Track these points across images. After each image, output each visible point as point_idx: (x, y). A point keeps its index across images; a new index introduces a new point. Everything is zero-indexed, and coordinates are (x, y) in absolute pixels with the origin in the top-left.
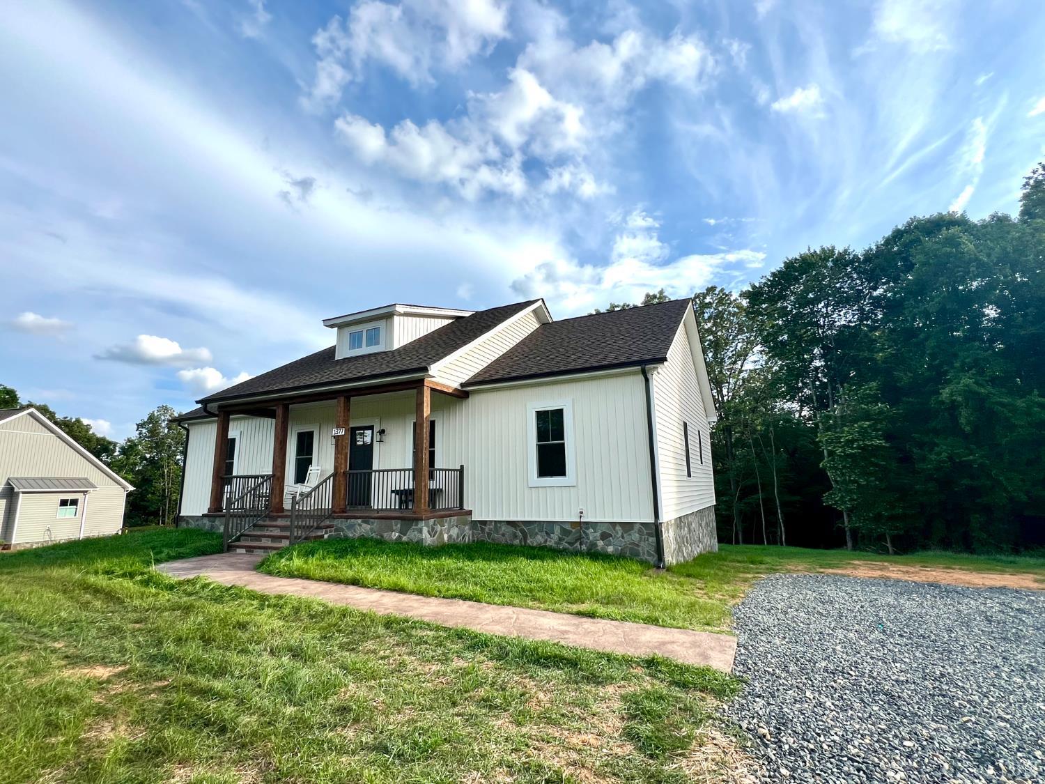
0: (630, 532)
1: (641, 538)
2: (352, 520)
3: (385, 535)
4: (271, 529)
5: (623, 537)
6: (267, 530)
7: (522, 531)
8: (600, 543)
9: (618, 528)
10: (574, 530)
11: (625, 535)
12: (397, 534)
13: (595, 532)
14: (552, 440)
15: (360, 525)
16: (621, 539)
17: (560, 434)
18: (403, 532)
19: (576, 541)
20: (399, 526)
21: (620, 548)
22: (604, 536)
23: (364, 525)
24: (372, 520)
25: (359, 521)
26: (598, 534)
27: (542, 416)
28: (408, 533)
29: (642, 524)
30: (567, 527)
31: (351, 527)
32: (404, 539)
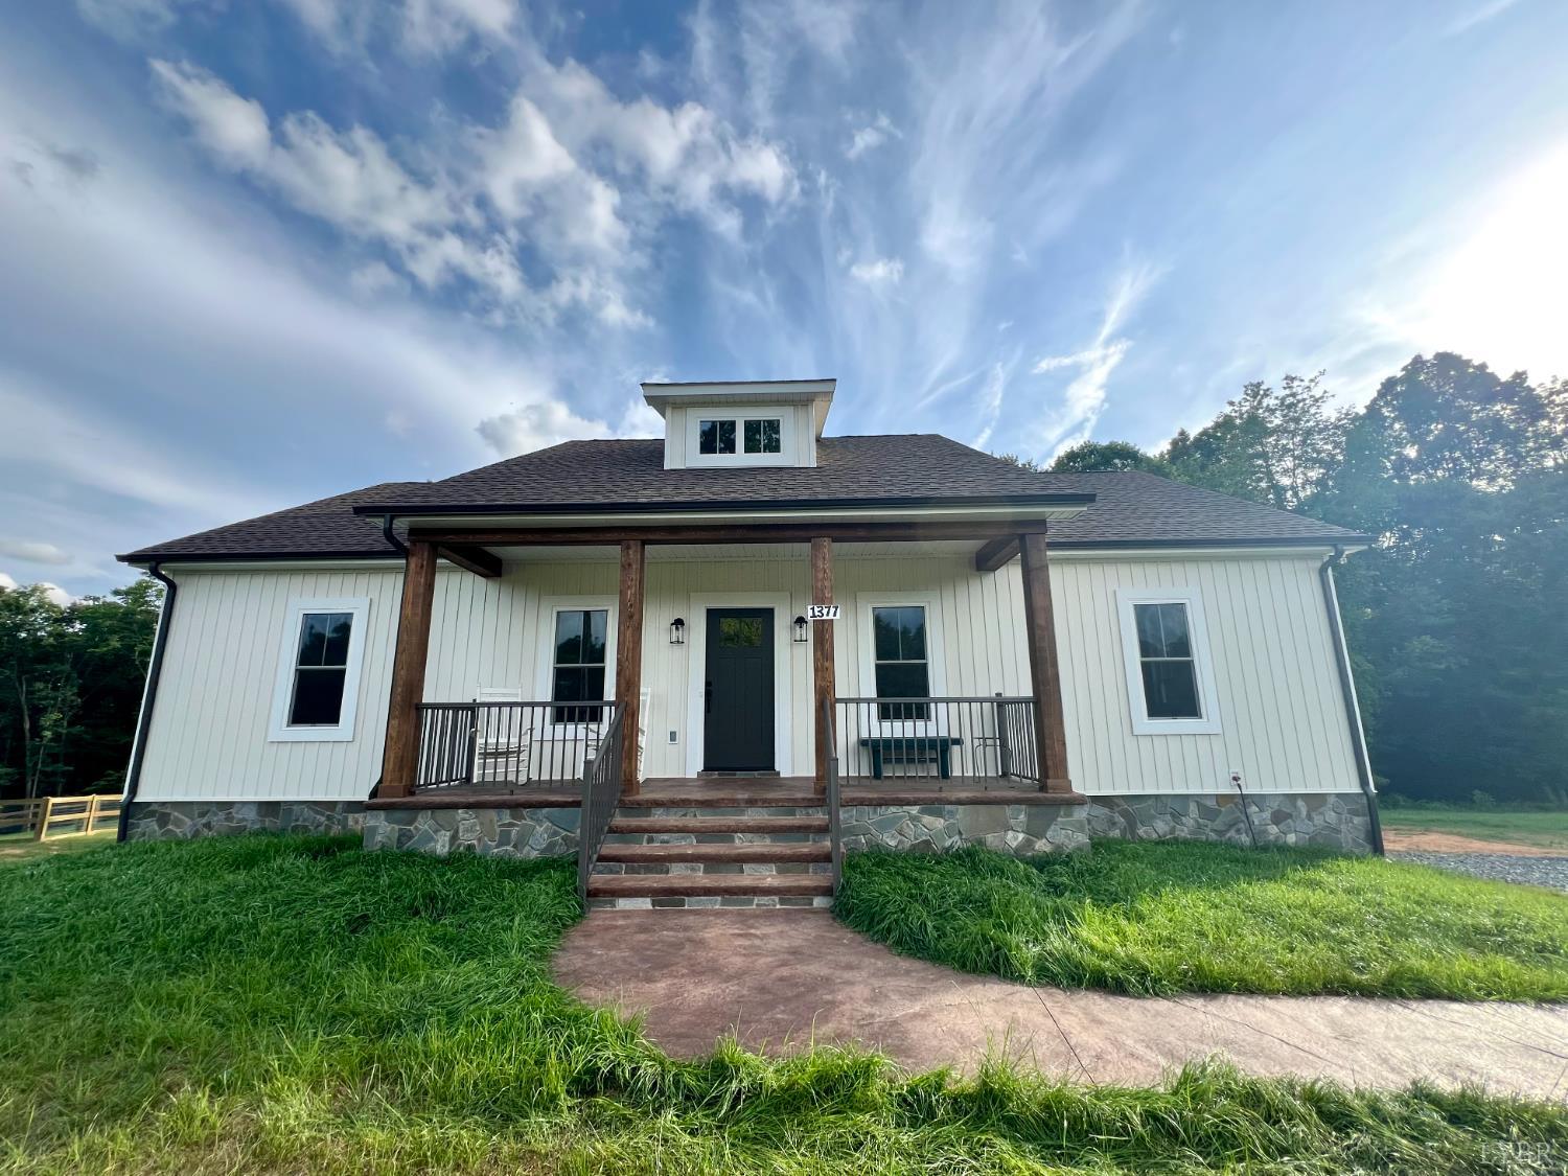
0: (1321, 810)
1: (1340, 820)
2: (893, 809)
3: (990, 838)
4: (665, 837)
5: (1309, 817)
6: (650, 841)
7: (1125, 814)
8: (1273, 830)
9: (1300, 803)
10: (1223, 809)
11: (1314, 815)
12: (1021, 836)
13: (1261, 811)
14: (1168, 656)
15: (913, 819)
16: (1306, 821)
17: (1182, 646)
18: (1035, 832)
19: (1231, 826)
20: (1022, 817)
21: (1307, 837)
22: (1278, 818)
23: (927, 819)
24: (948, 807)
25: (914, 810)
26: (1267, 815)
27: (1146, 616)
28: (1049, 834)
29: (1338, 795)
30: (1211, 803)
31: (883, 826)
32: (1042, 846)
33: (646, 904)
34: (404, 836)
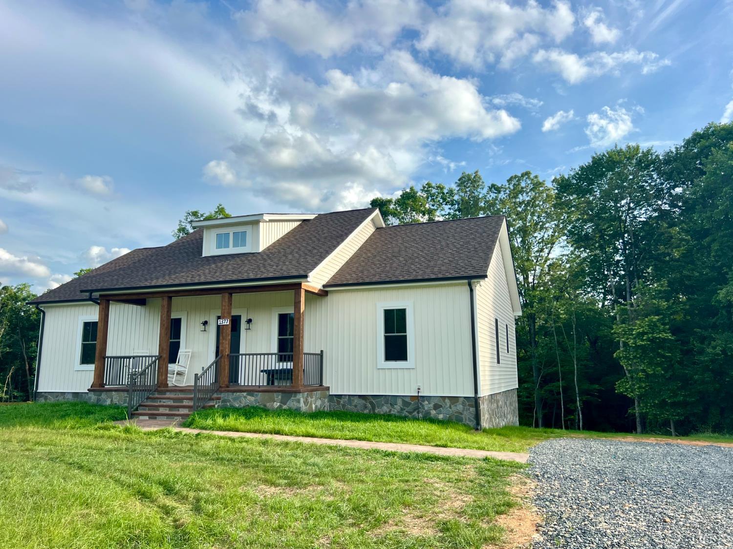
0: (455, 404)
1: (464, 409)
2: (238, 394)
3: (268, 404)
4: (164, 400)
5: (450, 407)
6: (160, 402)
7: (371, 403)
8: (433, 412)
9: (447, 401)
10: (412, 403)
11: (452, 406)
12: (278, 404)
13: (430, 404)
14: (397, 333)
15: (245, 397)
16: (449, 409)
17: (403, 327)
18: (283, 402)
19: (415, 410)
20: (280, 397)
21: (448, 416)
22: (436, 407)
23: (249, 397)
24: (256, 393)
25: (245, 394)
26: (431, 405)
27: (389, 314)
28: (288, 403)
29: (465, 397)
30: (408, 400)
31: (235, 399)
32: (285, 407)
33: (147, 418)
34: (98, 400)
